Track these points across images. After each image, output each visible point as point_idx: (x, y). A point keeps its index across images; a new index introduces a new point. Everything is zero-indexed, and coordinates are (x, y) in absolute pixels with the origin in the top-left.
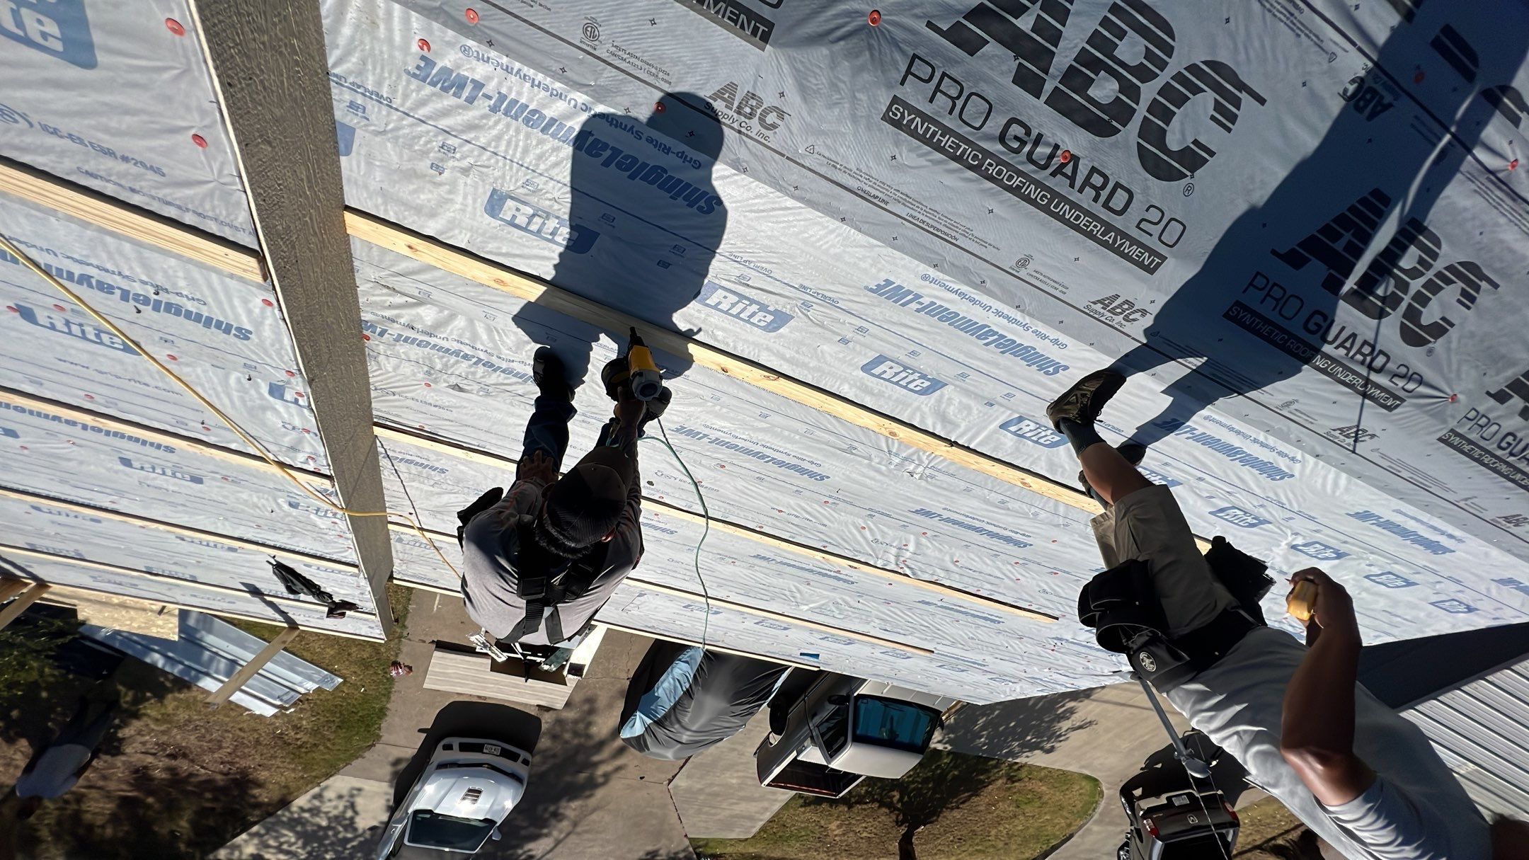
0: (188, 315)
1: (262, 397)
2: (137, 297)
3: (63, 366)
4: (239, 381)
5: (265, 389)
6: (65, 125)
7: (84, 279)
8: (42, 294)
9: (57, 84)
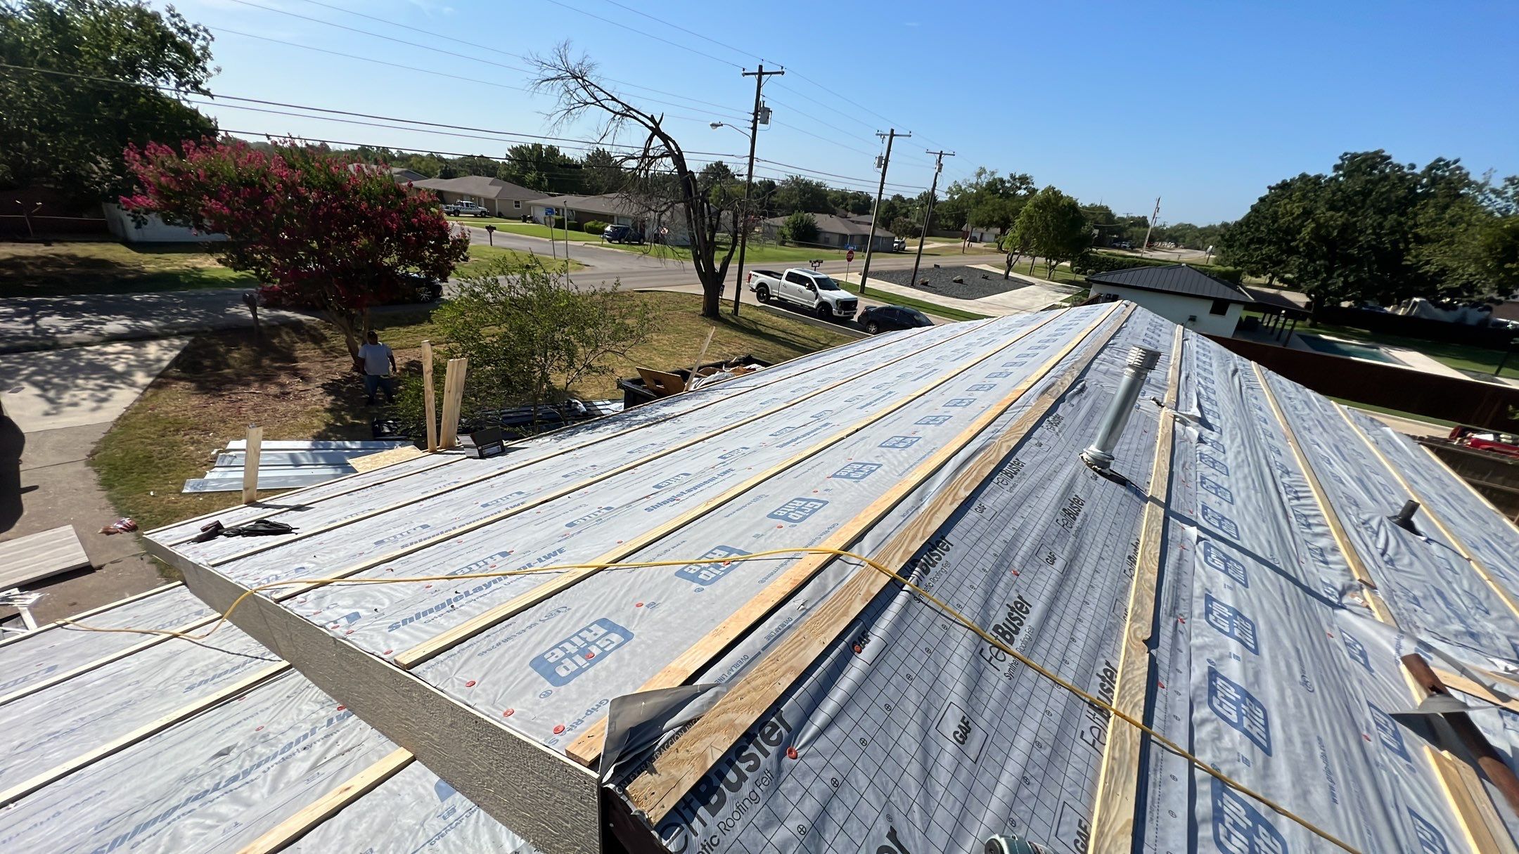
0: (431, 611)
1: (362, 607)
2: (461, 597)
3: (479, 546)
4: (383, 604)
5: (362, 612)
6: (529, 632)
7: (488, 585)
8: (504, 566)
9: (539, 643)
